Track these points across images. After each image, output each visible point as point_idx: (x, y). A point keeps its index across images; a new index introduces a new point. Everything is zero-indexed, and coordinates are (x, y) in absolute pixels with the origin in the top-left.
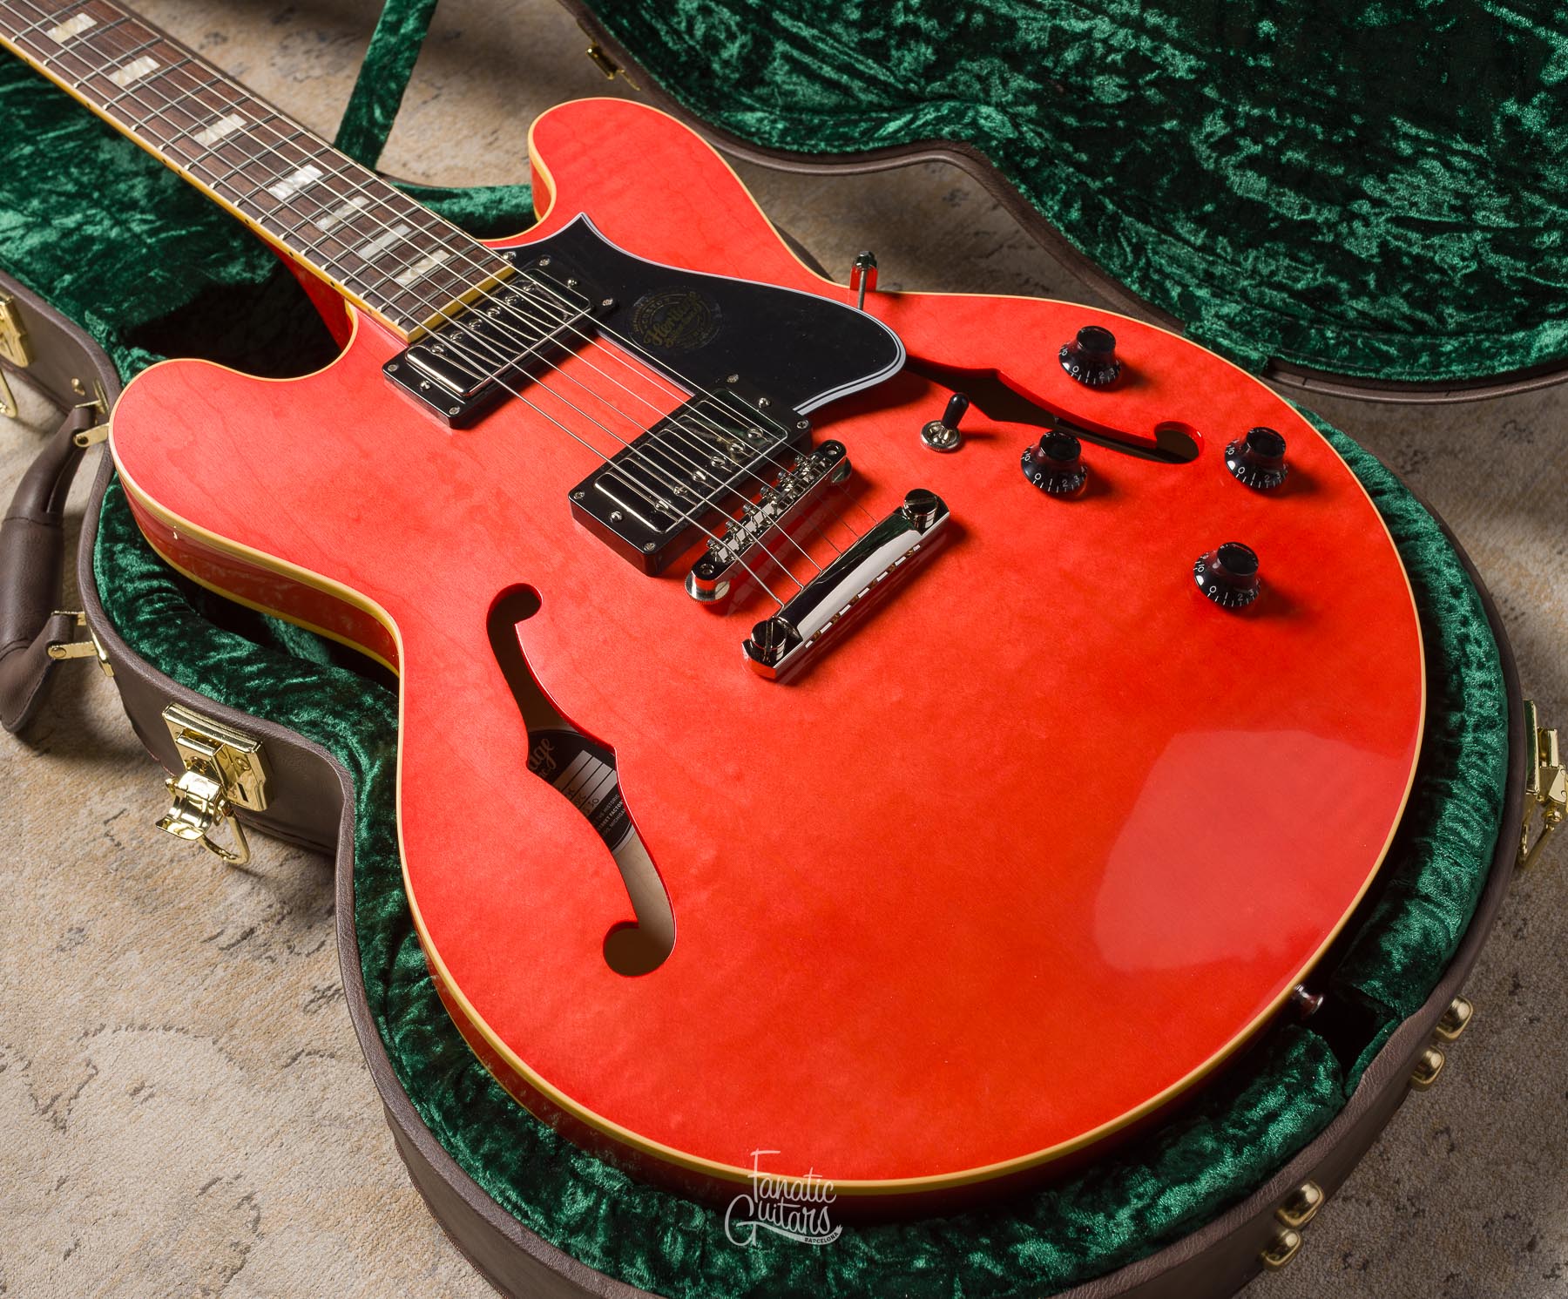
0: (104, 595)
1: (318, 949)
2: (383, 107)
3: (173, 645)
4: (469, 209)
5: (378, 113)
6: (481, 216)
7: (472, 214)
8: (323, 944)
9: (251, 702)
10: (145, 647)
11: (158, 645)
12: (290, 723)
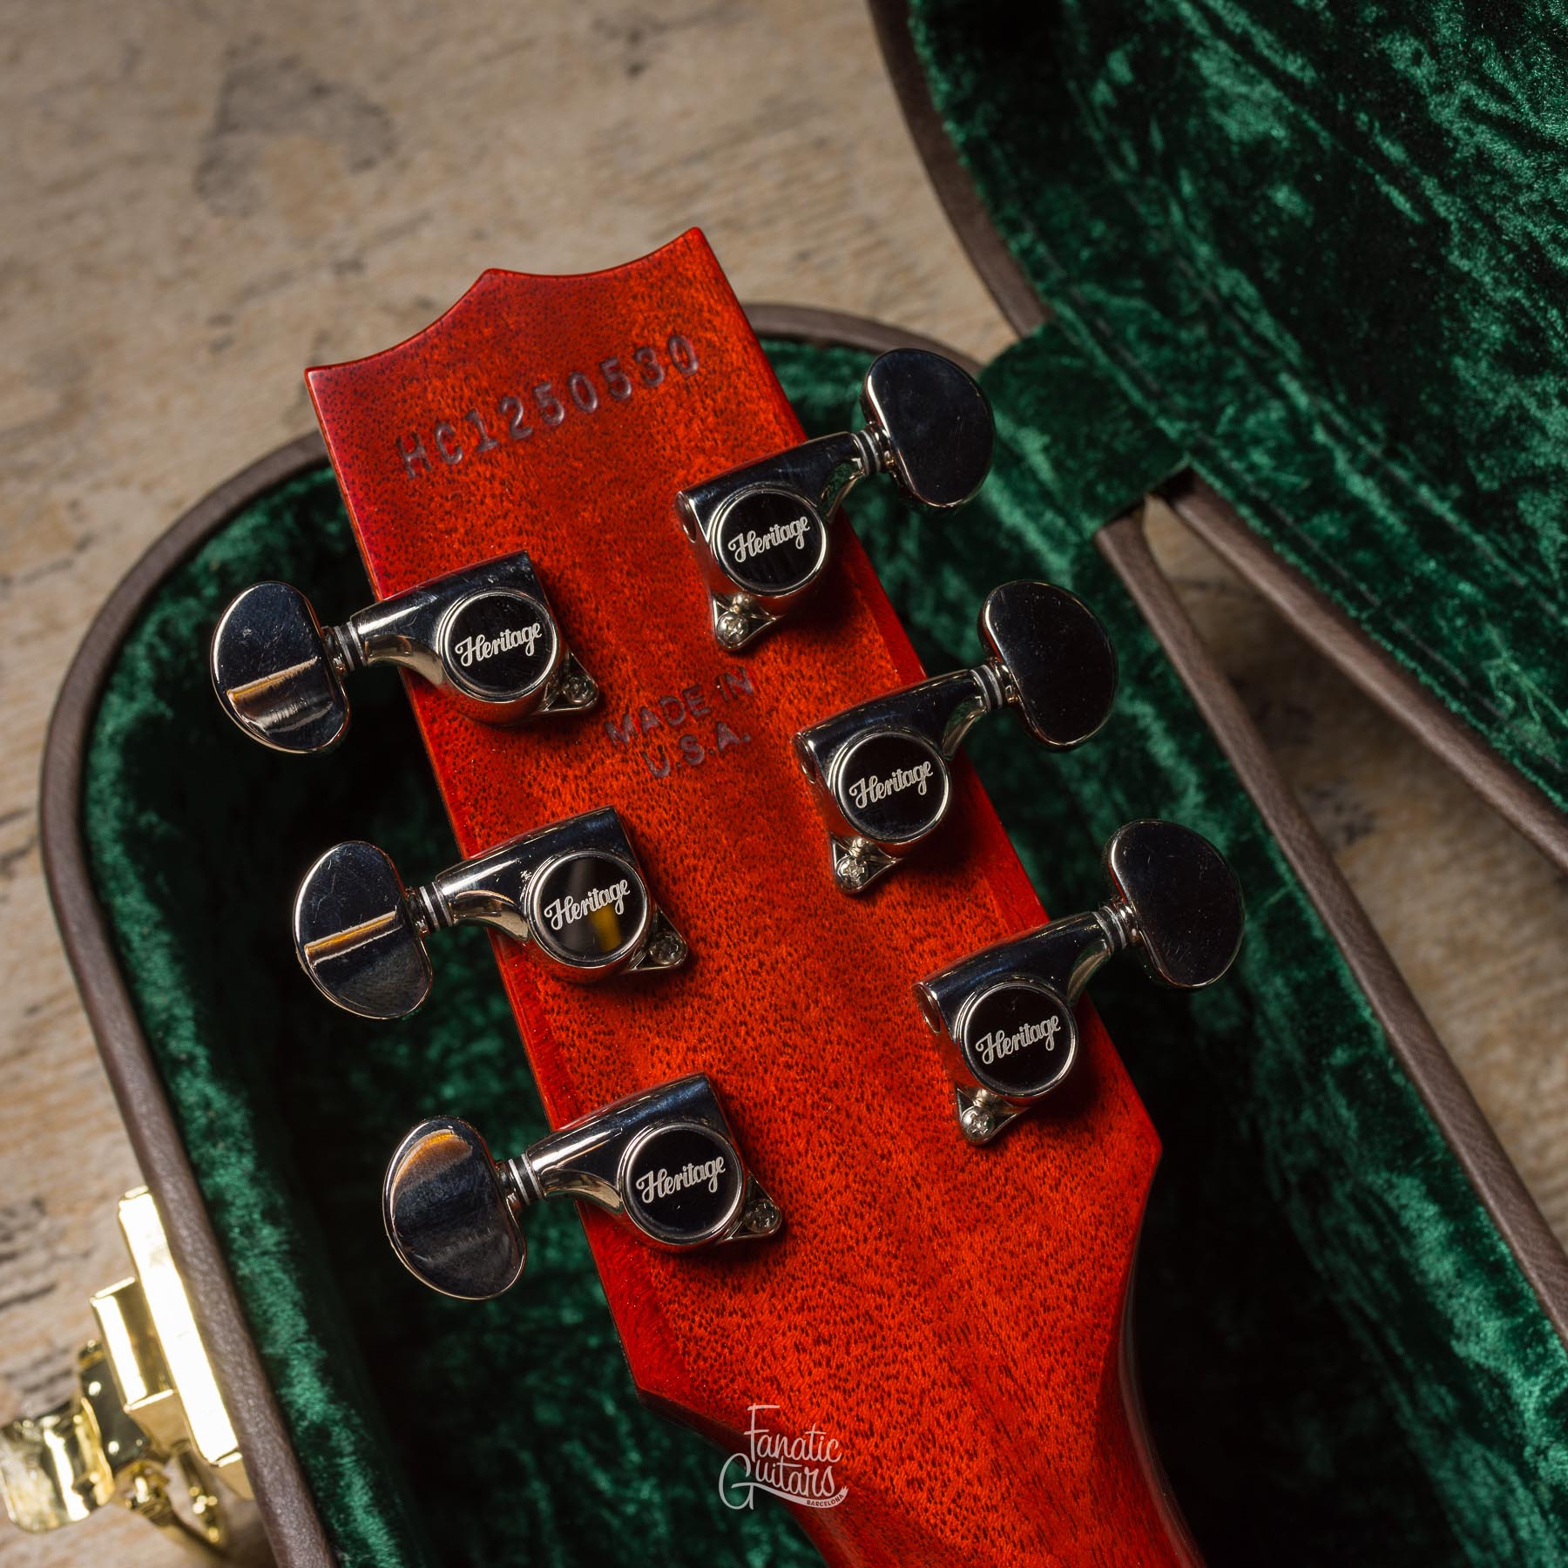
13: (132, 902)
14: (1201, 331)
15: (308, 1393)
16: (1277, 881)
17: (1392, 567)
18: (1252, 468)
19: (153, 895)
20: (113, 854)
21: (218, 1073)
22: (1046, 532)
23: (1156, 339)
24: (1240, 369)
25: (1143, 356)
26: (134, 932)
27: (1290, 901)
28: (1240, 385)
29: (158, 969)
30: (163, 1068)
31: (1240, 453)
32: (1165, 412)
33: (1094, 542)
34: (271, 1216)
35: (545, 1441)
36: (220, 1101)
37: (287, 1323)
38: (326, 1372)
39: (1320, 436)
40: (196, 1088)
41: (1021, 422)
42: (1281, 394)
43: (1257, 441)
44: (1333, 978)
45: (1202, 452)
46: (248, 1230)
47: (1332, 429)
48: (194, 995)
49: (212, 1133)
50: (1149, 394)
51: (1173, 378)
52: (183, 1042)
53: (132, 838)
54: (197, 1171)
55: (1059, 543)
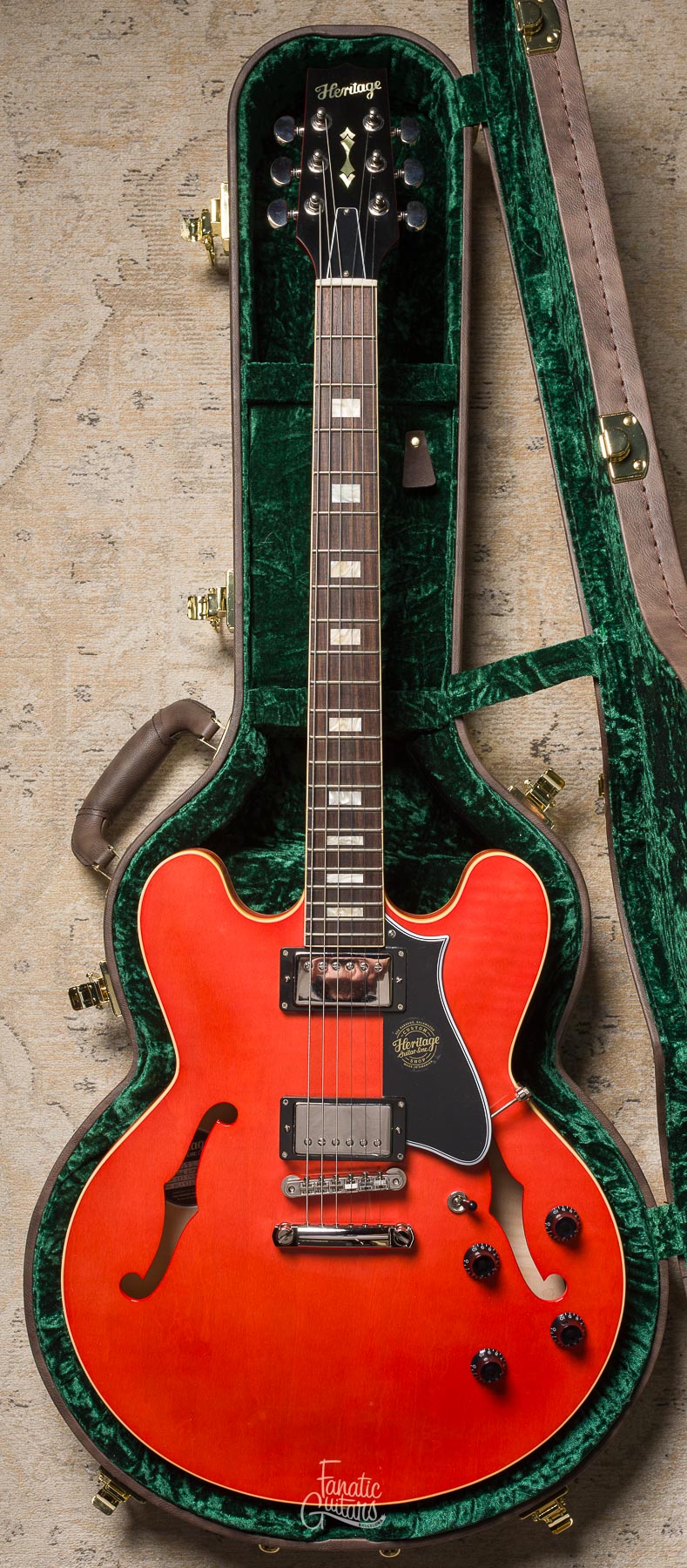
0: (124, 879)
1: (102, 1061)
2: (486, 695)
3: (126, 941)
4: (466, 799)
5: (481, 695)
6: (467, 808)
7: (465, 802)
8: (105, 1061)
9: (131, 998)
10: (118, 928)
11: (122, 933)
12: (136, 1024)
13: (243, 121)
14: (505, 91)
15: (244, 233)
16: (459, 218)
17: (510, 164)
18: (498, 128)
19: (247, 121)
20: (243, 109)
21: (248, 165)
22: (455, 122)
23: (496, 89)
24: (507, 105)
25: (492, 90)
26: (241, 128)
27: (459, 223)
28: (505, 107)
29: (244, 138)
30: (238, 159)
31: (497, 124)
32: (488, 107)
33: (462, 129)
34: (248, 198)
35: (282, 272)
36: (246, 171)
37: (245, 219)
38: (248, 231)
39: (514, 128)
40: (243, 166)
41: (462, 94)
42: (512, 115)
43: (502, 123)
44: (458, 241)
45: (491, 119)
46: (243, 199)
47: (517, 128)
48: (248, 146)
49: (243, 177)
50: (489, 102)
51: (494, 100)
52: (243, 156)
53: (247, 107)
54: (238, 183)
55: (456, 126)
